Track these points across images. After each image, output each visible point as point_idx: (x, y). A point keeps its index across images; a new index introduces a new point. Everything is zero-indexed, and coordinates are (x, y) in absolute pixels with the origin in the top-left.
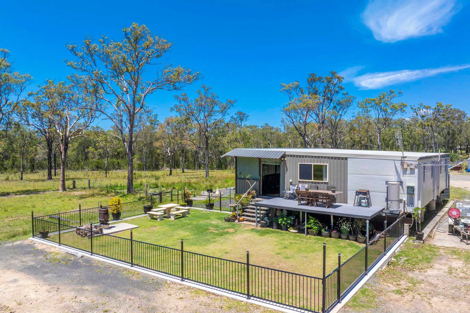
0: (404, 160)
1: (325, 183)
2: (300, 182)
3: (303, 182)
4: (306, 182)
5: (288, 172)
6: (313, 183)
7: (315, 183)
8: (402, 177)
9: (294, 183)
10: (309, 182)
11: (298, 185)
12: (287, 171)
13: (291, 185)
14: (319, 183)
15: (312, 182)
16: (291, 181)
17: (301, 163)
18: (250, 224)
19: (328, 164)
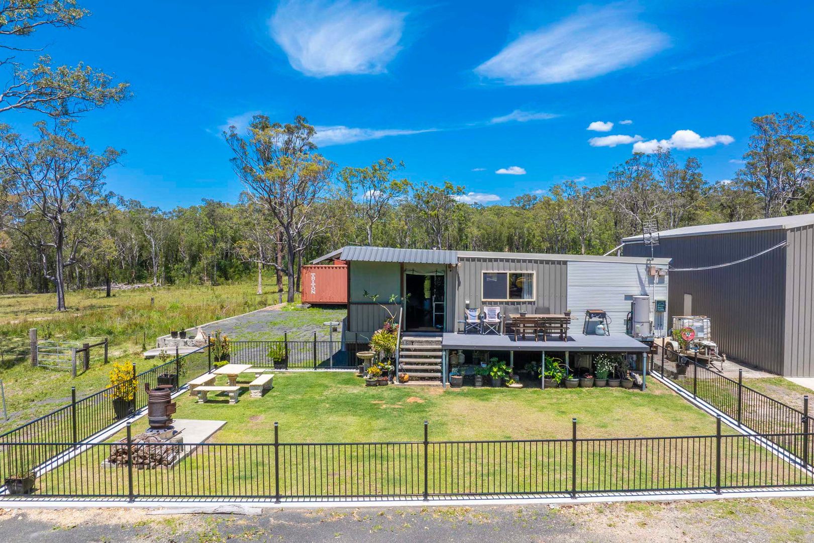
0: (650, 264)
1: (530, 303)
2: (484, 303)
3: (490, 303)
4: (496, 303)
5: (461, 288)
6: (508, 305)
7: (513, 303)
8: (647, 289)
9: (472, 306)
10: (501, 303)
11: (482, 309)
12: (459, 285)
13: (468, 309)
14: (519, 303)
15: (507, 303)
16: (468, 302)
17: (485, 272)
18: (430, 385)
19: (534, 272)
